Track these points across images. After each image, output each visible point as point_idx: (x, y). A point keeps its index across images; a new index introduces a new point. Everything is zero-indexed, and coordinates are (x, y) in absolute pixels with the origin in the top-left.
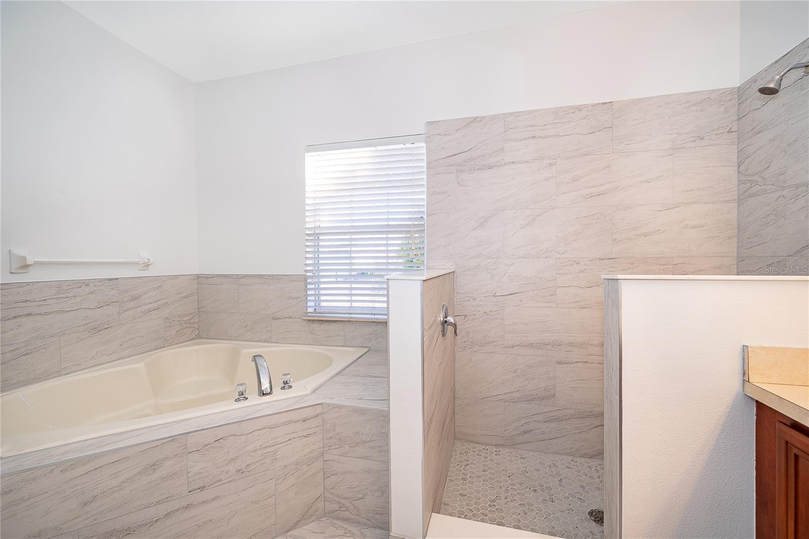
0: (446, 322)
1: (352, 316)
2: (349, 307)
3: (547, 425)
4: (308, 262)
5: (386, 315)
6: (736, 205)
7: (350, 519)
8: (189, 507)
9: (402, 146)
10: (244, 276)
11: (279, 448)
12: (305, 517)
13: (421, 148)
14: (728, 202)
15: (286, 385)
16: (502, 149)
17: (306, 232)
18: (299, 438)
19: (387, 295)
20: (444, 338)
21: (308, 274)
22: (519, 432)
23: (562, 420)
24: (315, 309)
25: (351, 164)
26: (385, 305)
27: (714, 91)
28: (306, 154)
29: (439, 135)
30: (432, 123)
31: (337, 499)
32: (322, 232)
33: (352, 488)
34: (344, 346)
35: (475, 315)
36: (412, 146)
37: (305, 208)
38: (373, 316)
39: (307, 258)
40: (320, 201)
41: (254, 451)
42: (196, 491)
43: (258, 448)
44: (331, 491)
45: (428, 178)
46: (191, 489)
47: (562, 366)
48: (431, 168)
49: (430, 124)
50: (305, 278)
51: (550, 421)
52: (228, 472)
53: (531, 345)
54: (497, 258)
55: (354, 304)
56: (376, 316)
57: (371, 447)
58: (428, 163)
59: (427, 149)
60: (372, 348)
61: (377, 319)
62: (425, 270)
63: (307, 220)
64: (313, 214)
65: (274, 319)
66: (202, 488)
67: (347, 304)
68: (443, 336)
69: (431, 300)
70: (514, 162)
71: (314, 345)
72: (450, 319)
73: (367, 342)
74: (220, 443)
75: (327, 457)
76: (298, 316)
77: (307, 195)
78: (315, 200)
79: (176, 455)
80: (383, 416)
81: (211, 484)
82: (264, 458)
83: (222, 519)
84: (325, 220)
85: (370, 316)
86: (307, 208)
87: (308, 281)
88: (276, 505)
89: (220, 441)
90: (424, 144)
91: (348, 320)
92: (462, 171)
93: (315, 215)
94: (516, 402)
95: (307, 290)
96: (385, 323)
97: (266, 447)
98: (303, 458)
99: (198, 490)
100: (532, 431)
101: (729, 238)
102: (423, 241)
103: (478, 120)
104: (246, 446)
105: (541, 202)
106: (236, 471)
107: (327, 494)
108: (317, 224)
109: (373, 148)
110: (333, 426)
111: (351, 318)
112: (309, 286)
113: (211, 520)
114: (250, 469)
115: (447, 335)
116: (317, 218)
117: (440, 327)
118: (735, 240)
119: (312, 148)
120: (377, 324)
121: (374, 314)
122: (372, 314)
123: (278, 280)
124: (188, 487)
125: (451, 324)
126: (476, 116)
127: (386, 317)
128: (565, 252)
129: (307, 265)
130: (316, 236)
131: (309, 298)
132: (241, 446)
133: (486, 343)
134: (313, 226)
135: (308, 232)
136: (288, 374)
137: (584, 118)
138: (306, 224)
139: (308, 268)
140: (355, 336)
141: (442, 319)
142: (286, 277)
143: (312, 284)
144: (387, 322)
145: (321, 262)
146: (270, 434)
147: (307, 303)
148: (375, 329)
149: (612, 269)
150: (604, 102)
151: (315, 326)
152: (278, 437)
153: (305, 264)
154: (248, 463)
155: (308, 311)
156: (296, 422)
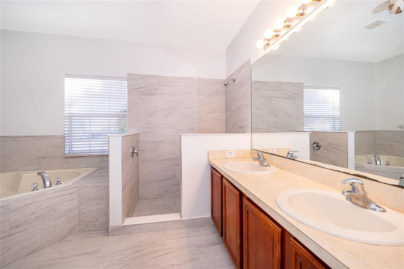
0: (133, 152)
1: (91, 153)
2: (89, 150)
3: (173, 187)
4: (66, 129)
5: (108, 152)
6: (225, 113)
7: (91, 230)
8: (10, 235)
9: (116, 81)
10: (22, 137)
11: (57, 206)
12: (69, 233)
13: (125, 83)
14: (223, 112)
15: (58, 183)
16: (158, 88)
17: (64, 115)
18: (67, 202)
19: (109, 144)
20: (133, 158)
21: (66, 135)
22: (163, 192)
23: (178, 185)
24: (69, 152)
25: (91, 86)
26: (108, 148)
27: (220, 79)
28: (65, 78)
29: (133, 79)
30: (130, 74)
31: (85, 224)
32: (74, 115)
33: (93, 217)
34: (86, 168)
35: (147, 150)
36: (121, 82)
37: (64, 103)
38: (102, 153)
39: (65, 128)
40: (73, 101)
41: (45, 208)
42: (14, 228)
43: (47, 207)
44: (83, 221)
45: (128, 96)
46: (11, 228)
47: (178, 166)
48: (129, 92)
49: (129, 74)
50: (64, 137)
51: (174, 186)
52: (31, 218)
53: (168, 160)
54: (156, 128)
55: (91, 148)
56: (103, 153)
57: (101, 200)
58: (128, 90)
59: (128, 84)
60: (101, 167)
61: (104, 154)
62: (127, 133)
63: (65, 109)
64: (69, 107)
65: (44, 158)
66: (17, 227)
67: (88, 149)
68: (132, 157)
69: (126, 143)
70: (162, 94)
71: (69, 169)
72: (135, 151)
73: (98, 164)
74: (27, 206)
75: (80, 208)
76: (59, 155)
77: (65, 97)
78: (70, 100)
79: (4, 213)
80: (106, 187)
81: (22, 224)
82: (50, 211)
83: (28, 239)
84: (76, 110)
85: (100, 153)
86: (65, 104)
87: (66, 138)
88: (55, 230)
89: (27, 205)
90: (127, 82)
91: (89, 155)
92: (142, 95)
93: (70, 107)
94: (162, 181)
95: (64, 142)
96: (107, 156)
97: (50, 206)
98: (69, 209)
99: (15, 228)
100: (168, 190)
101: (224, 123)
102: (126, 121)
103: (149, 76)
104: (41, 206)
105: (171, 109)
106: (36, 217)
107: (80, 223)
108: (71, 112)
109: (102, 80)
110: (83, 195)
111: (90, 154)
112: (66, 141)
113: (22, 240)
114: (42, 216)
115: (134, 157)
116: (71, 109)
117: (131, 154)
118: (225, 123)
119: (68, 75)
120: (104, 156)
121: (102, 152)
122: (101, 152)
123: (47, 138)
124: (10, 227)
125: (135, 153)
126: (148, 74)
127: (108, 153)
128: (179, 126)
129: (65, 131)
130: (71, 117)
131: (66, 147)
132: (38, 206)
133: (151, 160)
134: (69, 113)
135: (66, 115)
136: (60, 178)
137: (185, 82)
138: (65, 111)
139: (65, 132)
140: (92, 162)
141: (132, 151)
142: (51, 137)
143: (68, 140)
144: (108, 155)
145: (73, 129)
146: (53, 200)
147: (65, 149)
148: (102, 159)
149: (193, 132)
150: (191, 77)
151: (70, 160)
152: (57, 202)
153: (64, 130)
154: (42, 214)
155: (65, 153)
156: (66, 195)
